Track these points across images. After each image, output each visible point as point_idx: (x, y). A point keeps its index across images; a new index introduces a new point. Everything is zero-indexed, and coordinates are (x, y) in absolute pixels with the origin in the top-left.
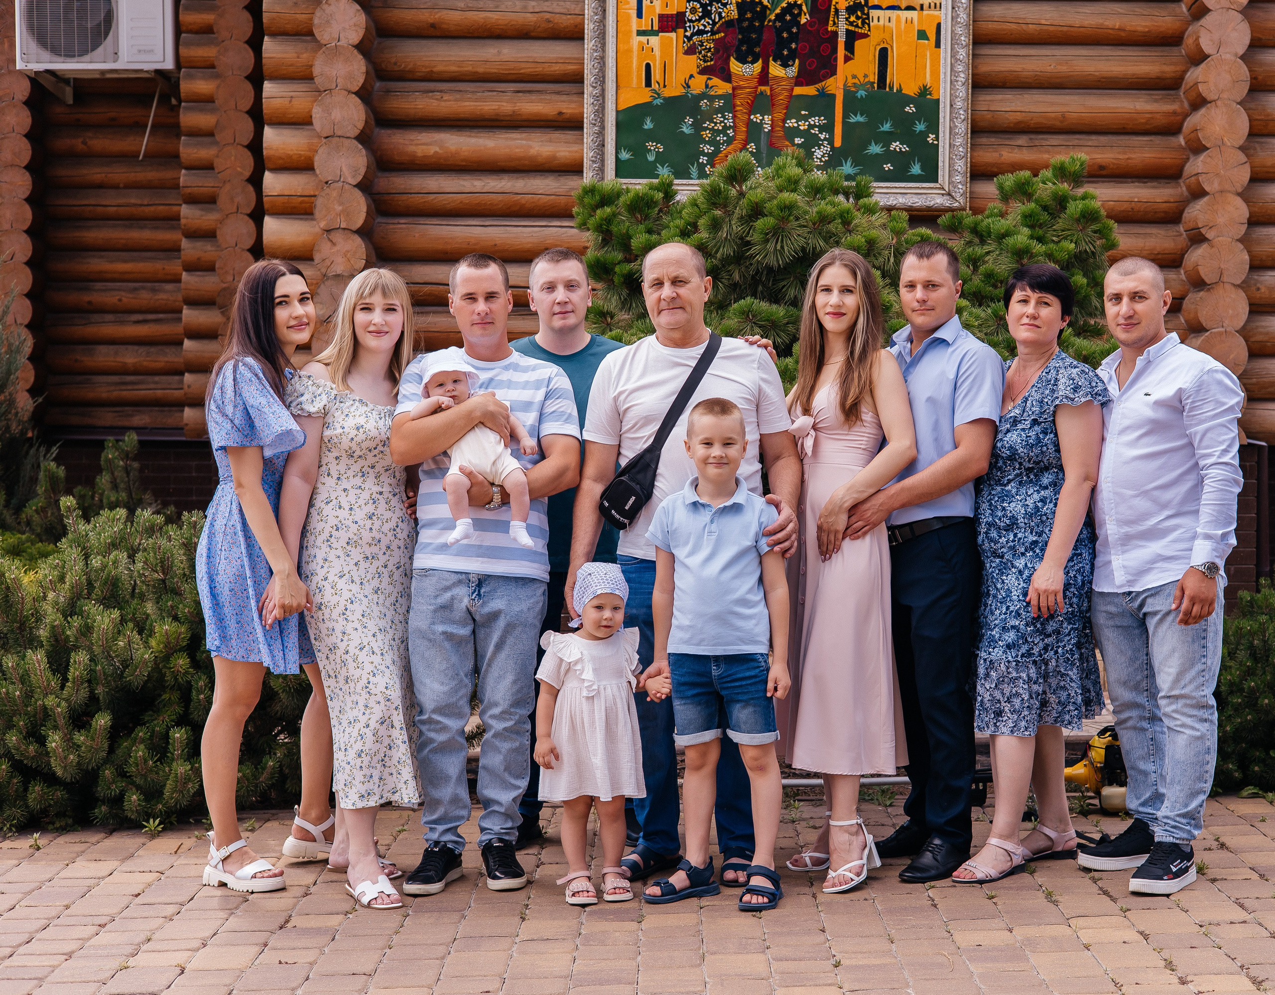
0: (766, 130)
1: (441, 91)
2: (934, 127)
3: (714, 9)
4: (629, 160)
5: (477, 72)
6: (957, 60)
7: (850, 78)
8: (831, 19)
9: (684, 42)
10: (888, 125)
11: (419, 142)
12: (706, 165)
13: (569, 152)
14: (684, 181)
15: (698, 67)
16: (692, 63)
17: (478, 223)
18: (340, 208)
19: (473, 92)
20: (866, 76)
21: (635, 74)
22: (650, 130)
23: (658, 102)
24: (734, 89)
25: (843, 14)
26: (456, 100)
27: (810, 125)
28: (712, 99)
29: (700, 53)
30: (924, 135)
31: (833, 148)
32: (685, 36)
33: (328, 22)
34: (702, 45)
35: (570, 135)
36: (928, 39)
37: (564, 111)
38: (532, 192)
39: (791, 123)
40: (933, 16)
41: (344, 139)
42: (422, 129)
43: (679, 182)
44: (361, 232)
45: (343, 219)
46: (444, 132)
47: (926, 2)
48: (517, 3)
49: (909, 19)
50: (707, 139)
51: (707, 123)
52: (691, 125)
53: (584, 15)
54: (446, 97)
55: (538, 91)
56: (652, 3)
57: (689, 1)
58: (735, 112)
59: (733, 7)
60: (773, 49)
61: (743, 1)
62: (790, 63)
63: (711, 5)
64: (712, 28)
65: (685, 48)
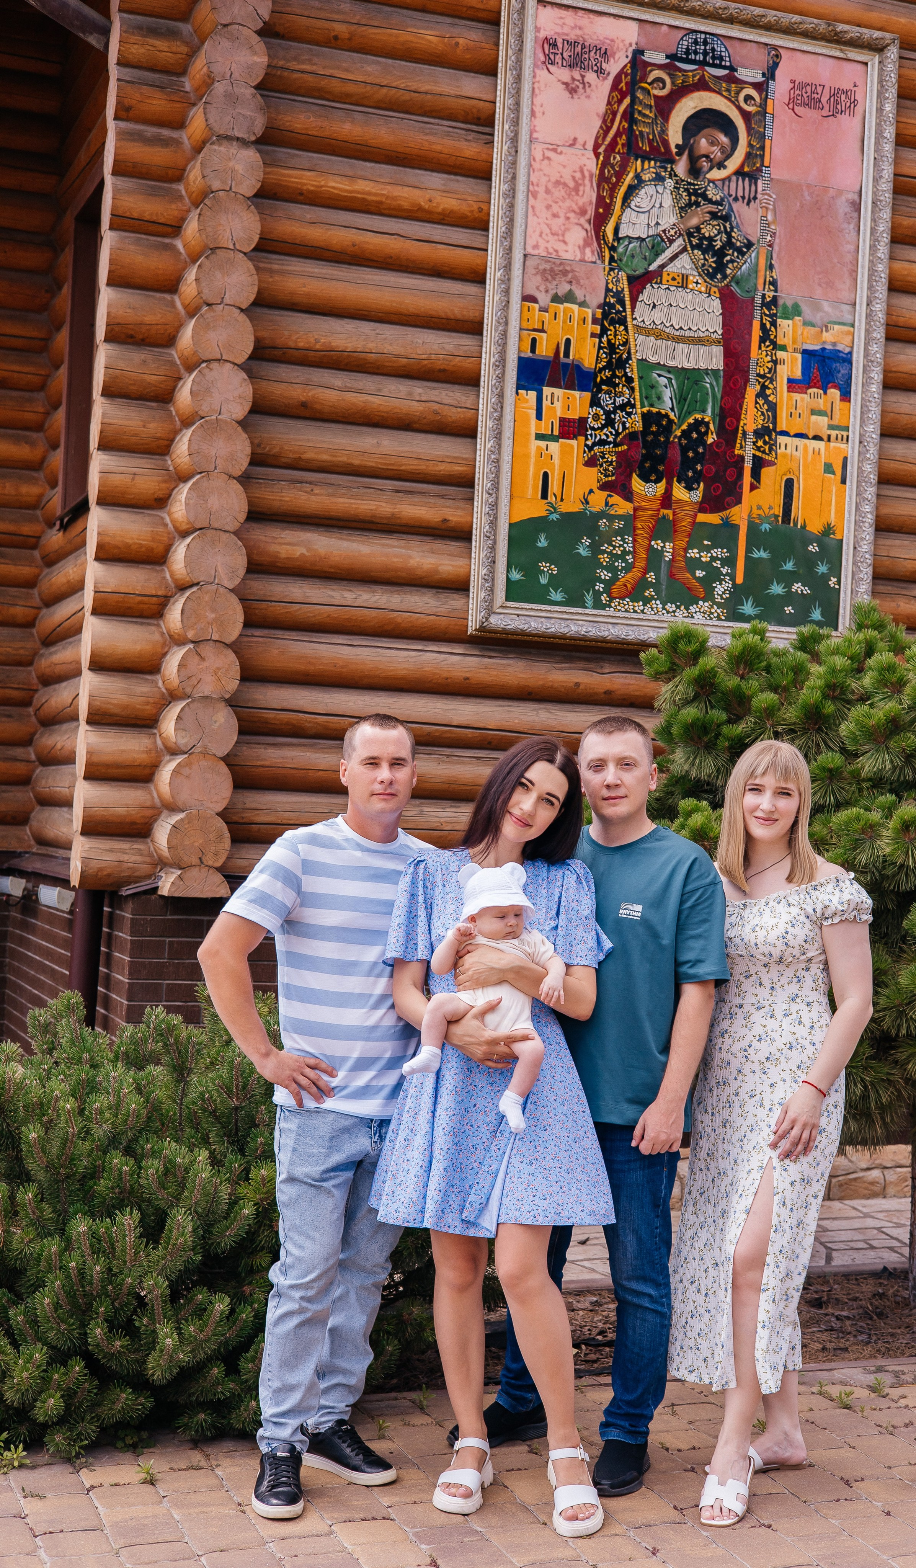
1: (310, 483)
2: (836, 569)
3: (617, 418)
4: (519, 582)
5: (352, 464)
6: (865, 499)
7: (755, 508)
8: (738, 441)
9: (585, 452)
10: (791, 564)
11: (282, 541)
12: (602, 593)
13: (453, 566)
14: (580, 610)
15: (598, 481)
16: (592, 476)
17: (344, 642)
18: (213, 616)
19: (346, 487)
20: (770, 508)
21: (531, 482)
22: (543, 549)
23: (554, 517)
24: (635, 509)
25: (751, 437)
26: (328, 495)
27: (712, 557)
28: (611, 518)
29: (601, 466)
30: (825, 578)
31: (734, 584)
32: (586, 445)
33: (208, 390)
34: (603, 458)
35: (454, 546)
36: (833, 473)
37: (449, 518)
38: (410, 609)
39: (693, 553)
40: (839, 448)
41: (222, 533)
42: (285, 525)
43: (573, 610)
44: (235, 647)
45: (215, 629)
46: (310, 531)
47: (834, 433)
48: (402, 388)
49: (817, 450)
50: (604, 564)
51: (606, 545)
52: (588, 546)
53: (477, 410)
54: (317, 490)
55: (420, 493)
56: (552, 403)
57: (591, 406)
58: (635, 536)
59: (638, 418)
60: (677, 468)
61: (649, 411)
62: (695, 486)
63: (615, 413)
64: (614, 439)
65: (586, 459)
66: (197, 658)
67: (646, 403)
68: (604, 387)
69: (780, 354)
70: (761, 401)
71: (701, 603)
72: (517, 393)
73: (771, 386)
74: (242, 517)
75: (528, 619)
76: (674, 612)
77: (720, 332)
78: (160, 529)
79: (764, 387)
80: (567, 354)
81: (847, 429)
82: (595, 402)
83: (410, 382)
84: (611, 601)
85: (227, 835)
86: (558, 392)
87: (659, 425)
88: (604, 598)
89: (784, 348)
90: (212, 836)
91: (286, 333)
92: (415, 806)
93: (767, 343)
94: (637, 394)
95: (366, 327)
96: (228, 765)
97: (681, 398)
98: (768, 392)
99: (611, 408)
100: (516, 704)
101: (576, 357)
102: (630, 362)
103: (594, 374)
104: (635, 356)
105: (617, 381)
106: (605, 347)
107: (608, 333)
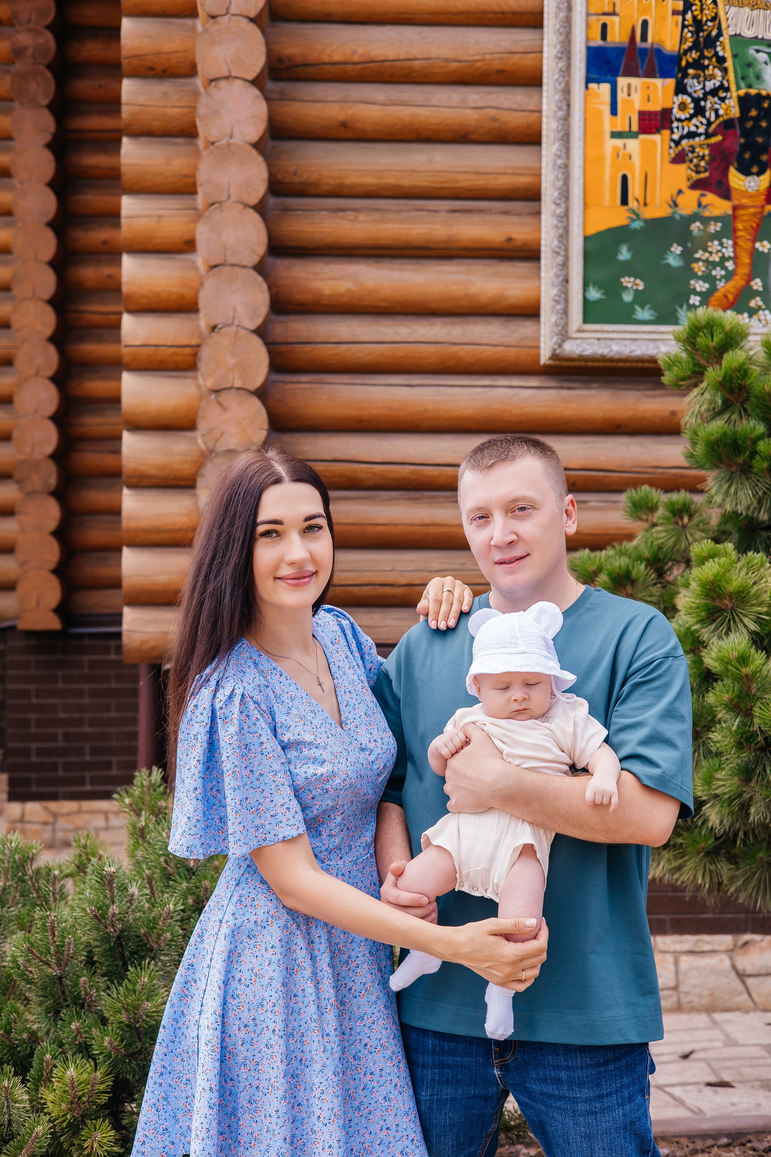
1: (355, 210)
3: (709, 105)
4: (599, 301)
5: (400, 186)
9: (670, 147)
11: (326, 276)
12: (698, 307)
13: (522, 289)
14: (672, 328)
15: (689, 179)
17: (402, 382)
18: (234, 361)
19: (396, 211)
21: (608, 188)
22: (626, 262)
23: (637, 225)
24: (735, 208)
26: (375, 222)
28: (706, 221)
29: (691, 161)
32: (672, 140)
33: (215, 112)
34: (693, 152)
35: (522, 267)
37: (515, 236)
38: (473, 341)
41: (239, 269)
42: (329, 259)
43: (662, 328)
44: (261, 394)
45: (237, 376)
46: (360, 263)
48: (454, 96)
50: (700, 274)
51: (701, 252)
52: (680, 255)
53: (540, 112)
54: (362, 217)
55: (481, 211)
56: (629, 95)
57: (676, 94)
58: (735, 239)
59: (733, 102)
61: (747, 94)
63: (705, 99)
64: (706, 130)
65: (673, 155)
66: (218, 408)
67: (742, 84)
68: (691, 71)
72: (587, 88)
74: (262, 250)
75: (609, 342)
78: (191, 274)
80: (644, 38)
82: (680, 89)
83: (464, 89)
86: (635, 82)
91: (320, 47)
94: (731, 75)
95: (410, 32)
99: (700, 94)
100: (603, 439)
101: (656, 40)
102: (721, 39)
103: (679, 58)
104: (728, 32)
105: (706, 62)
106: (690, 25)
107: (694, 8)
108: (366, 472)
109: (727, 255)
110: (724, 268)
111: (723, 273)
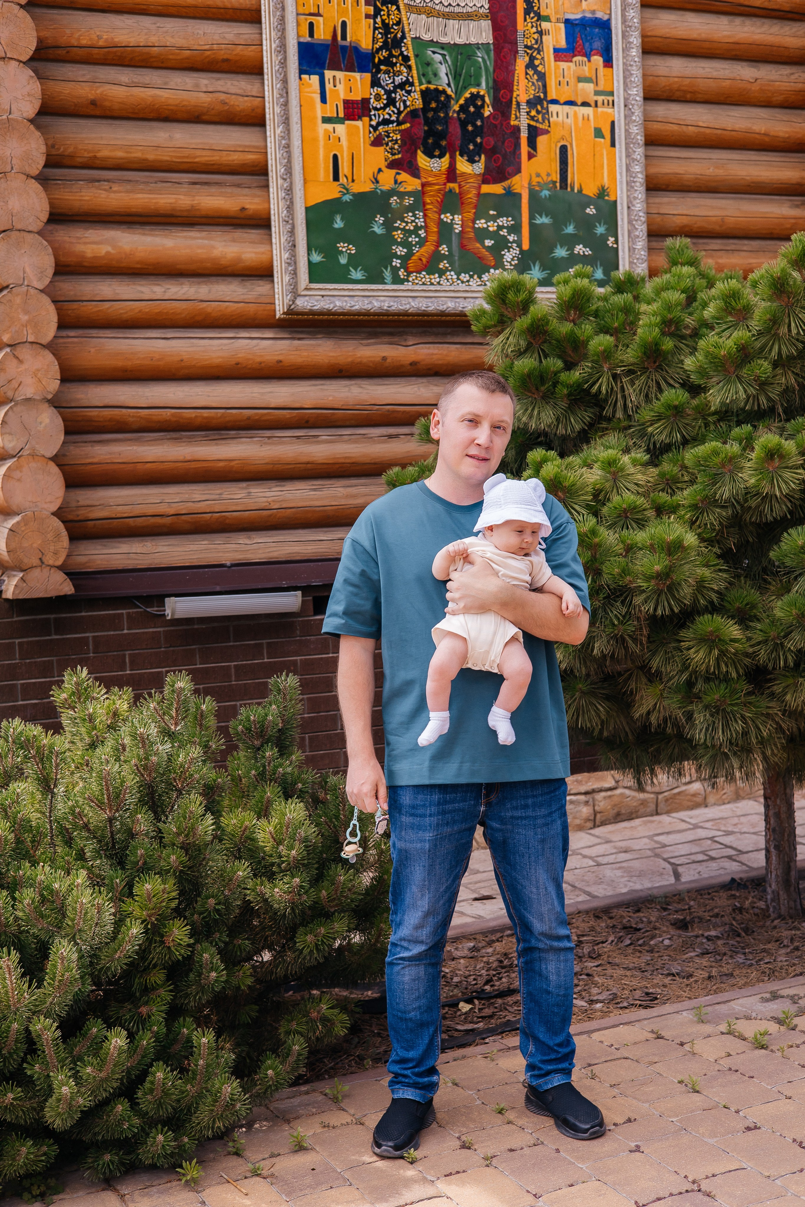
0: (457, 231)
1: (108, 181)
2: (613, 229)
3: (398, 97)
4: (321, 263)
5: (146, 160)
6: (634, 160)
7: (534, 176)
8: (513, 112)
9: (370, 132)
10: (572, 227)
11: (87, 240)
12: (399, 269)
13: (256, 253)
14: (380, 287)
15: (386, 160)
16: (380, 155)
17: (159, 336)
18: (26, 318)
19: (144, 183)
20: (548, 175)
21: (322, 165)
22: (340, 230)
23: (347, 198)
24: (423, 185)
25: (524, 107)
26: (127, 192)
27: (498, 226)
28: (402, 195)
29: (387, 144)
30: (604, 239)
31: (522, 252)
32: (371, 126)
34: (388, 137)
35: (254, 234)
36: (603, 137)
37: (247, 206)
38: (218, 298)
39: (481, 224)
40: (606, 113)
41: (25, 234)
42: (87, 225)
43: (373, 287)
44: (51, 347)
45: (30, 331)
46: (113, 229)
47: (600, 99)
48: (188, 80)
49: (586, 116)
50: (399, 240)
51: (399, 222)
52: (382, 224)
53: (264, 97)
54: (115, 188)
55: (217, 183)
56: (335, 86)
57: (372, 86)
58: (425, 211)
59: (417, 95)
60: (458, 143)
61: (427, 88)
62: (477, 158)
63: (395, 91)
64: (397, 118)
65: (372, 139)
66: (15, 361)
67: (424, 81)
68: (382, 67)
69: (545, 25)
70: (531, 72)
71: (492, 271)
72: (300, 78)
73: (538, 56)
74: (45, 217)
75: (332, 298)
76: (468, 281)
77: (487, 6)
79: (532, 59)
80: (344, 37)
81: (612, 93)
82: (375, 83)
83: (195, 75)
84: (408, 276)
85: (64, 533)
86: (339, 75)
87: (438, 101)
88: (402, 273)
89: (547, 19)
90: (50, 536)
91: (68, 31)
92: (243, 488)
93: (532, 15)
94: (414, 72)
95: (147, 22)
96: (59, 465)
97: (456, 74)
98: (537, 62)
99: (391, 87)
100: (328, 382)
101: (353, 40)
102: (405, 41)
103: (372, 55)
104: (410, 36)
105: (394, 60)
106: (380, 28)
107: (382, 13)
108: (133, 417)
109: (419, 224)
110: (418, 236)
111: (417, 239)
